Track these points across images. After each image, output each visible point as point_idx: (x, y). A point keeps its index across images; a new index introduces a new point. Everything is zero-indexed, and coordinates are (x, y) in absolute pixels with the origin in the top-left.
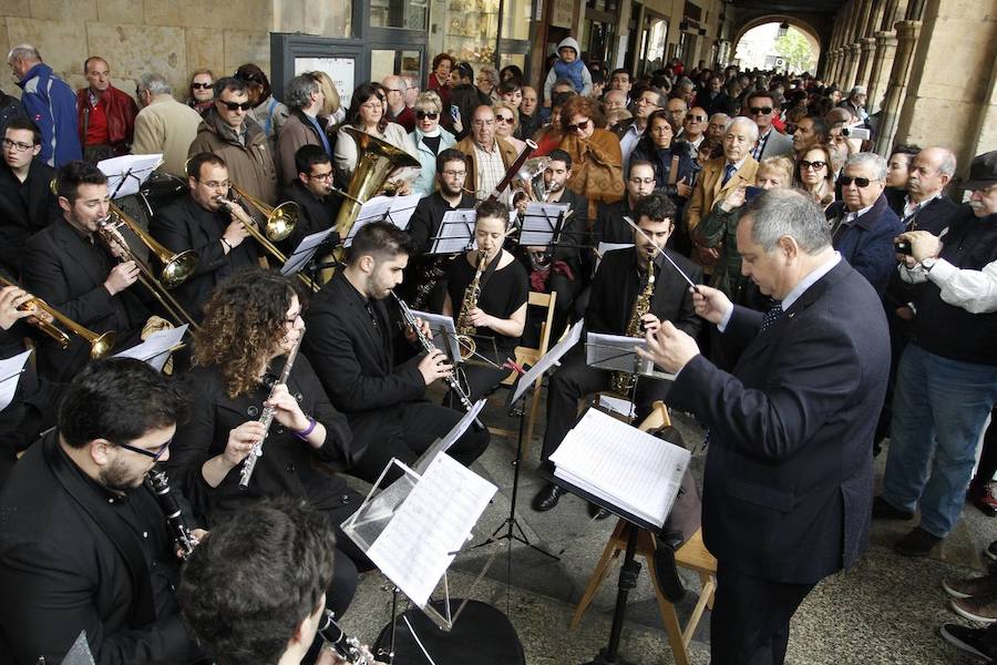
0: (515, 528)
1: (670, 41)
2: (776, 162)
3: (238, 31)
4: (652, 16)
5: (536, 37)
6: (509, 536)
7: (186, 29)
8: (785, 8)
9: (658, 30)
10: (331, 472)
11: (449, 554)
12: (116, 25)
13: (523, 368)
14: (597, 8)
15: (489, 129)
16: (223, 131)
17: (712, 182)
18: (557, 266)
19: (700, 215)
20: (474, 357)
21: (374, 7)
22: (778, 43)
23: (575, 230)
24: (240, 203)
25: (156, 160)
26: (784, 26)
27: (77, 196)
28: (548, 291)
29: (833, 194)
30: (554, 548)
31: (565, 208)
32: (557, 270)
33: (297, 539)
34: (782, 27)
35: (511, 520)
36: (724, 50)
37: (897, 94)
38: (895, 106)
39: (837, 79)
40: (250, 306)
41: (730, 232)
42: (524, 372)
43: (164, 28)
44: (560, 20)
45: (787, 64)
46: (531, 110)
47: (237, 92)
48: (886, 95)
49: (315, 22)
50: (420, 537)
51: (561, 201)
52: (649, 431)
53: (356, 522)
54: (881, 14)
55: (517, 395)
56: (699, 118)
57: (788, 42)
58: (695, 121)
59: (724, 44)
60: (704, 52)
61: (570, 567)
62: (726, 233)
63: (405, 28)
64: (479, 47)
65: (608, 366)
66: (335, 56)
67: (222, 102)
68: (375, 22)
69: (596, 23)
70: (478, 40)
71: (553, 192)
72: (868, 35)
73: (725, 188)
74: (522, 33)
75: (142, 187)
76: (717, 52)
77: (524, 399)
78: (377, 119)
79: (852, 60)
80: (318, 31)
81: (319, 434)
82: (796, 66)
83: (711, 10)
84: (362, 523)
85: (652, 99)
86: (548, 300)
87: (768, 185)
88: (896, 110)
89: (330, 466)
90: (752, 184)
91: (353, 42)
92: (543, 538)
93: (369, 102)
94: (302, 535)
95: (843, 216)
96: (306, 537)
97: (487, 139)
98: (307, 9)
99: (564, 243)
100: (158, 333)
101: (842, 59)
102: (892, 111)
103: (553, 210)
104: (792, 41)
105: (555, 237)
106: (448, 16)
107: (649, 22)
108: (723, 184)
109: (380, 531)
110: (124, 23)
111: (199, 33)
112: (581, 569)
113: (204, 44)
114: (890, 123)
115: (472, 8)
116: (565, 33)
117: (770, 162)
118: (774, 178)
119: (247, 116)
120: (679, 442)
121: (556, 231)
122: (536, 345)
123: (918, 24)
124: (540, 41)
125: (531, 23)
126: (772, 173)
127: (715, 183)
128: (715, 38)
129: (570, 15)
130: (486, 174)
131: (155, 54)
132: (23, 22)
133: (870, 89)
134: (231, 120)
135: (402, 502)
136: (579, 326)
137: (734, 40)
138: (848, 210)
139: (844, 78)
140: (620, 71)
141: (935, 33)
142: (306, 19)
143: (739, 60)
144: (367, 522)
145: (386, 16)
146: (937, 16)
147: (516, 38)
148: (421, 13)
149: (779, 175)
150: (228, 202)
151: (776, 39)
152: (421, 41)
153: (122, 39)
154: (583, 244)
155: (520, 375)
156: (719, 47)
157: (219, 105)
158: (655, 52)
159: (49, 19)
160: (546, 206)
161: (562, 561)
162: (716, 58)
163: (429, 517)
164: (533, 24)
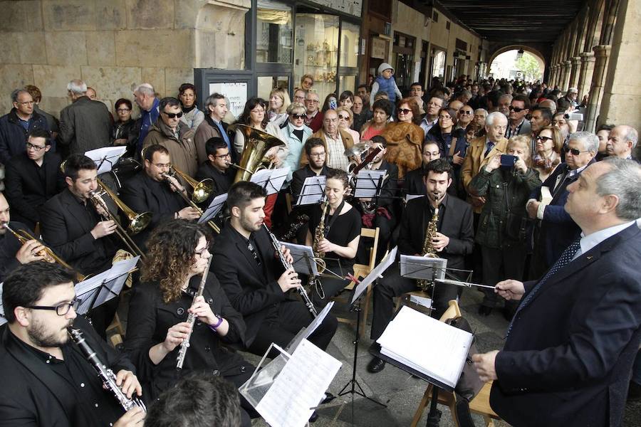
0: (356, 385)
1: (448, 64)
2: (520, 139)
3: (174, 68)
4: (435, 49)
5: (362, 65)
6: (353, 392)
7: (142, 68)
8: (520, 41)
9: (440, 58)
10: (234, 351)
11: (311, 409)
12: (99, 68)
13: (359, 279)
14: (400, 46)
15: (334, 124)
16: (165, 131)
17: (478, 153)
18: (379, 210)
19: (471, 175)
20: (325, 272)
21: (259, 50)
22: (517, 62)
23: (390, 187)
24: (176, 177)
25: (122, 150)
26: (521, 52)
27: (77, 177)
28: (373, 227)
29: (560, 159)
30: (383, 399)
31: (383, 173)
32: (380, 213)
33: (221, 401)
34: (519, 52)
35: (354, 380)
36: (483, 68)
37: (597, 92)
38: (596, 100)
39: (557, 84)
40: (172, 244)
41: (492, 186)
42: (359, 282)
43: (128, 68)
44: (377, 54)
45: (524, 76)
46: (359, 110)
47: (174, 107)
48: (590, 93)
49: (222, 61)
50: (291, 398)
51: (381, 169)
52: (447, 322)
53: (248, 387)
54: (583, 42)
55: (355, 297)
56: (468, 112)
57: (524, 61)
58: (466, 114)
59: (482, 65)
60: (470, 70)
61: (394, 412)
62: (489, 186)
63: (279, 62)
64: (326, 72)
65: (414, 276)
66: (235, 81)
67: (165, 112)
68: (259, 60)
69: (400, 55)
70: (325, 68)
71: (375, 163)
72: (575, 55)
73: (487, 157)
74: (353, 62)
75: (113, 168)
76: (478, 70)
77: (360, 300)
78: (261, 119)
79: (566, 71)
80: (223, 66)
81: (224, 327)
82: (530, 76)
83: (473, 44)
84: (253, 388)
85: (438, 102)
86: (374, 233)
87: (516, 154)
88: (598, 102)
89: (232, 347)
90: (504, 153)
91: (246, 73)
92: (375, 392)
93: (255, 109)
94: (223, 398)
95: (567, 173)
96: (226, 400)
97: (333, 131)
98: (216, 53)
99: (384, 196)
100: (123, 261)
101: (559, 71)
102: (595, 103)
103: (376, 175)
104: (527, 61)
105: (378, 192)
106: (306, 54)
107: (434, 53)
108: (486, 155)
109: (265, 393)
110: (104, 66)
111: (150, 70)
112: (401, 413)
113: (152, 77)
114: (593, 111)
115: (321, 48)
116: (380, 61)
117: (516, 140)
118: (519, 149)
119: (180, 121)
120: (467, 329)
121: (378, 188)
122: (367, 263)
123: (609, 47)
124: (365, 67)
125: (358, 56)
126: (518, 146)
127: (481, 154)
128: (476, 61)
129: (383, 50)
130: (333, 153)
131: (122, 84)
132: (43, 67)
133: (579, 88)
134: (170, 124)
135: (278, 373)
136: (394, 251)
137: (489, 61)
138: (570, 168)
139: (561, 83)
140: (416, 84)
141: (621, 53)
142: (217, 59)
143: (493, 74)
144: (256, 386)
145: (267, 56)
146: (621, 42)
147: (350, 66)
148: (288, 53)
149: (522, 148)
150: (169, 176)
151: (516, 60)
152: (289, 70)
153: (103, 76)
154: (396, 196)
155: (357, 284)
156: (479, 67)
157: (163, 115)
158: (438, 71)
159: (58, 65)
160: (371, 172)
161: (388, 408)
162: (478, 74)
163: (297, 383)
164: (360, 56)
